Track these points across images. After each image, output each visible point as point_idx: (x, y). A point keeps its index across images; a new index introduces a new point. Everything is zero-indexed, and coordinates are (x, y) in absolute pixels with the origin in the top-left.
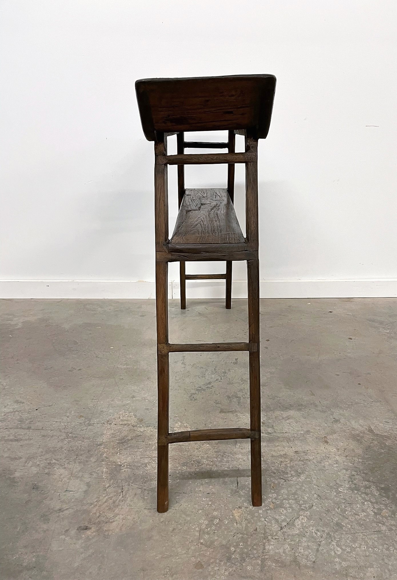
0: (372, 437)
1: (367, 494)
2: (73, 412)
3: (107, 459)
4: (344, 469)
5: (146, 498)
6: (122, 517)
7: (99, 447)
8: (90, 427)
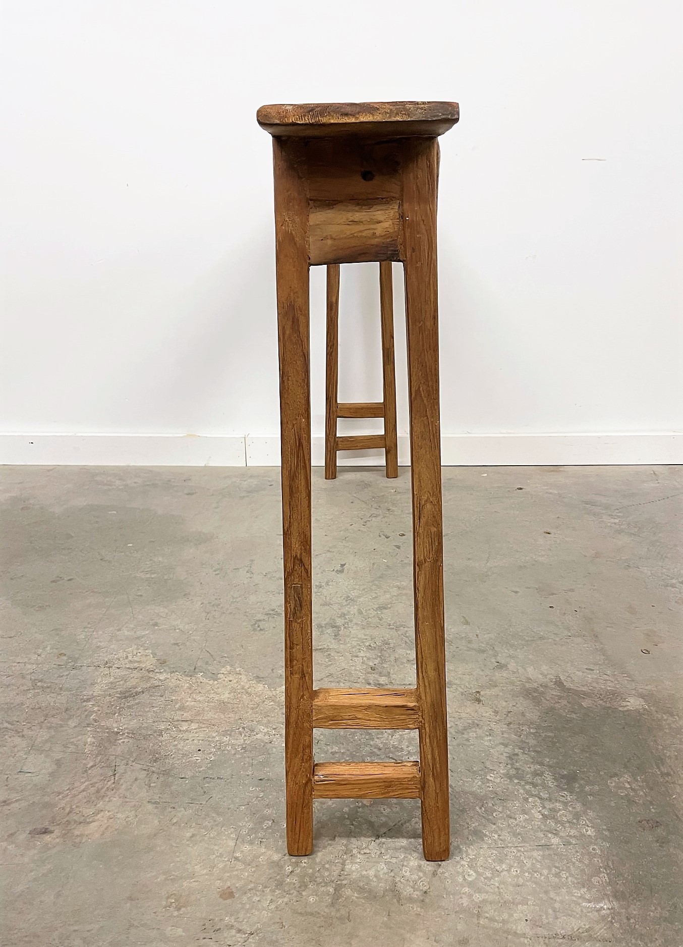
0: (559, 694)
1: (535, 785)
2: (49, 648)
3: (96, 722)
4: (502, 744)
5: (152, 785)
6: (108, 814)
7: (85, 704)
8: (74, 672)
